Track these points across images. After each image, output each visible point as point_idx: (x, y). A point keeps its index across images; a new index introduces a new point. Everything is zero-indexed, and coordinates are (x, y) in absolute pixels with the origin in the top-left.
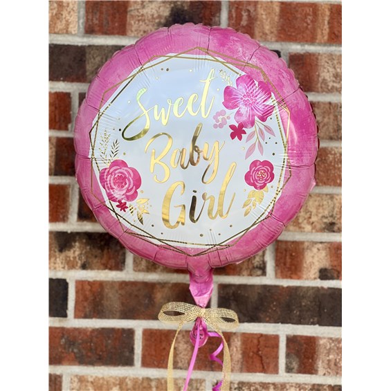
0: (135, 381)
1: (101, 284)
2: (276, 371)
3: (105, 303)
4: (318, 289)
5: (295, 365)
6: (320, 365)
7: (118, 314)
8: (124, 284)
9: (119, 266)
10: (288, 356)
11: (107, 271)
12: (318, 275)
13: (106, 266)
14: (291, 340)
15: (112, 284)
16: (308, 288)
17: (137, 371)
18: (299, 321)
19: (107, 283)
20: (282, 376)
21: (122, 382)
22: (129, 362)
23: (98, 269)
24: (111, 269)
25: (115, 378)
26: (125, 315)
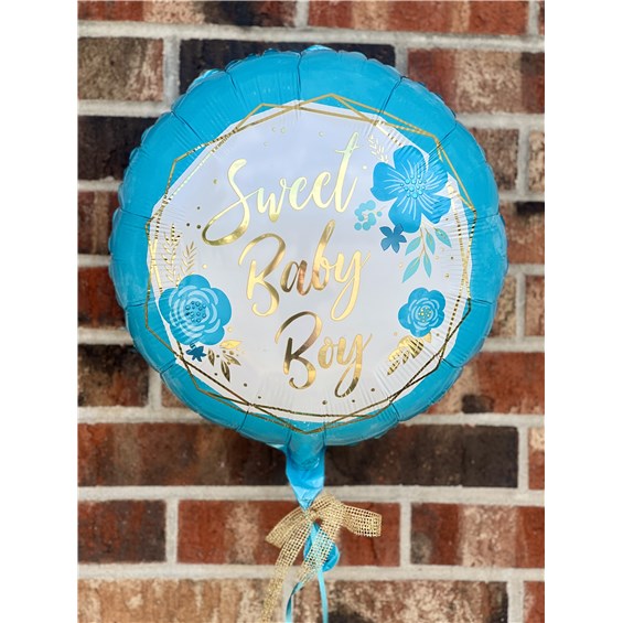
0: (168, 586)
1: (109, 429)
2: (395, 561)
3: (116, 459)
4: (460, 429)
5: (426, 551)
6: (466, 550)
7: (138, 477)
8: (146, 428)
9: (138, 398)
10: (414, 536)
11: (118, 407)
12: (459, 405)
13: (117, 400)
14: (420, 511)
15: (127, 428)
16: (446, 427)
17: (171, 570)
18: (431, 481)
19: (119, 426)
20: (406, 570)
21: (145, 588)
22: (157, 555)
23: (104, 405)
24: (124, 404)
25: (134, 583)
26: (150, 479)
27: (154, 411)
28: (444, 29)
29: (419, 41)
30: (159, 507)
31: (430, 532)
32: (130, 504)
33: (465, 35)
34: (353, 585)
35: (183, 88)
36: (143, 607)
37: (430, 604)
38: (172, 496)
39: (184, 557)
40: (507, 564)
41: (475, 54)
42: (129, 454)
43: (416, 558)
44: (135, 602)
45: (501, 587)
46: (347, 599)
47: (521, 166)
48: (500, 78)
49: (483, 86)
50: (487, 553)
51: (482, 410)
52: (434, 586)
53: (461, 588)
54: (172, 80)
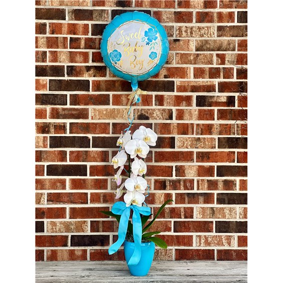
27: (107, 78)
28: (160, 7)
29: (155, 9)
30: (109, 95)
31: (158, 100)
32: (103, 95)
33: (164, 8)
34: (144, 109)
35: (112, 19)
36: (106, 113)
37: (158, 113)
38: (111, 93)
39: (113, 104)
40: (173, 106)
41: (166, 12)
42: (103, 86)
43: (156, 105)
44: (105, 112)
45: (171, 110)
46: (143, 112)
47: (174, 32)
48: (170, 16)
49: (167, 18)
50: (169, 104)
51: (168, 78)
52: (159, 110)
53: (164, 110)
54: (110, 17)
